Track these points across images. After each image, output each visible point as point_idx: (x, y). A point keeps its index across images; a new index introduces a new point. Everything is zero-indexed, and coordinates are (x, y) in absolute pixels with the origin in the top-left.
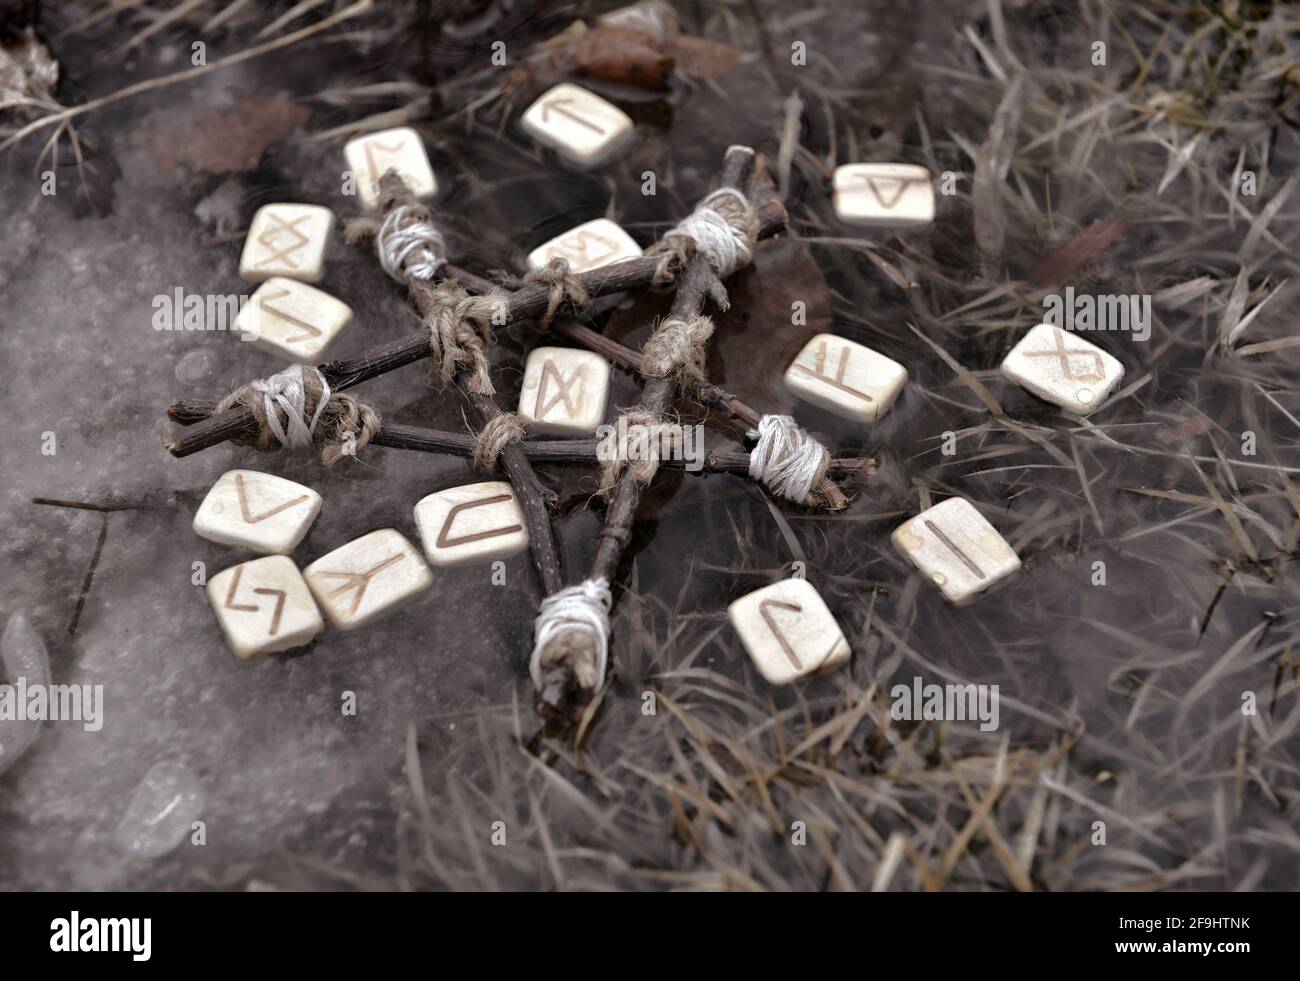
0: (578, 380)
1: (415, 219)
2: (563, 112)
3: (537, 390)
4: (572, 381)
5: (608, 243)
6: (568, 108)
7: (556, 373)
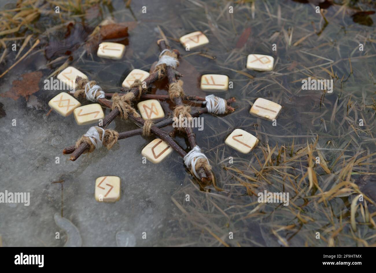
0: (154, 107)
1: (93, 85)
3: (145, 112)
4: (152, 108)
5: (140, 74)
6: (107, 48)
7: (147, 107)
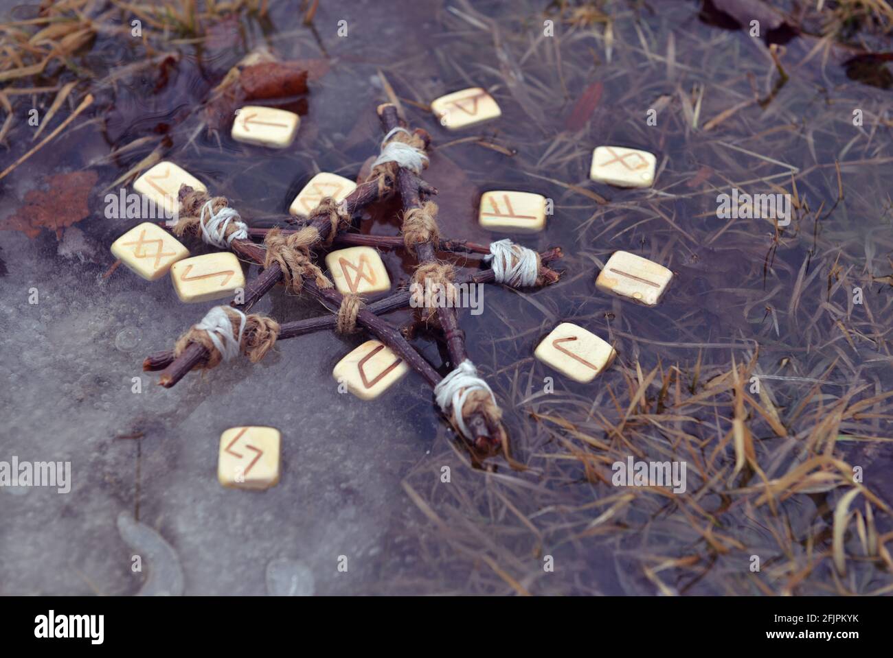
0: (365, 264)
1: (220, 206)
2: (253, 122)
3: (344, 276)
4: (361, 266)
6: (255, 119)
7: (349, 264)
